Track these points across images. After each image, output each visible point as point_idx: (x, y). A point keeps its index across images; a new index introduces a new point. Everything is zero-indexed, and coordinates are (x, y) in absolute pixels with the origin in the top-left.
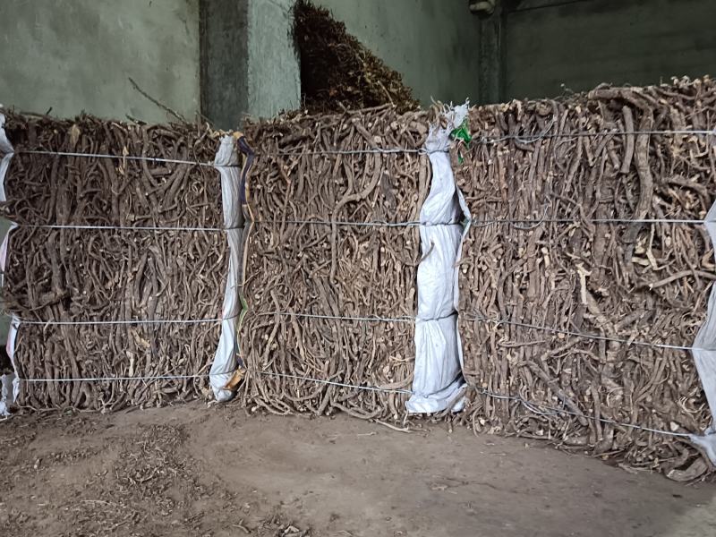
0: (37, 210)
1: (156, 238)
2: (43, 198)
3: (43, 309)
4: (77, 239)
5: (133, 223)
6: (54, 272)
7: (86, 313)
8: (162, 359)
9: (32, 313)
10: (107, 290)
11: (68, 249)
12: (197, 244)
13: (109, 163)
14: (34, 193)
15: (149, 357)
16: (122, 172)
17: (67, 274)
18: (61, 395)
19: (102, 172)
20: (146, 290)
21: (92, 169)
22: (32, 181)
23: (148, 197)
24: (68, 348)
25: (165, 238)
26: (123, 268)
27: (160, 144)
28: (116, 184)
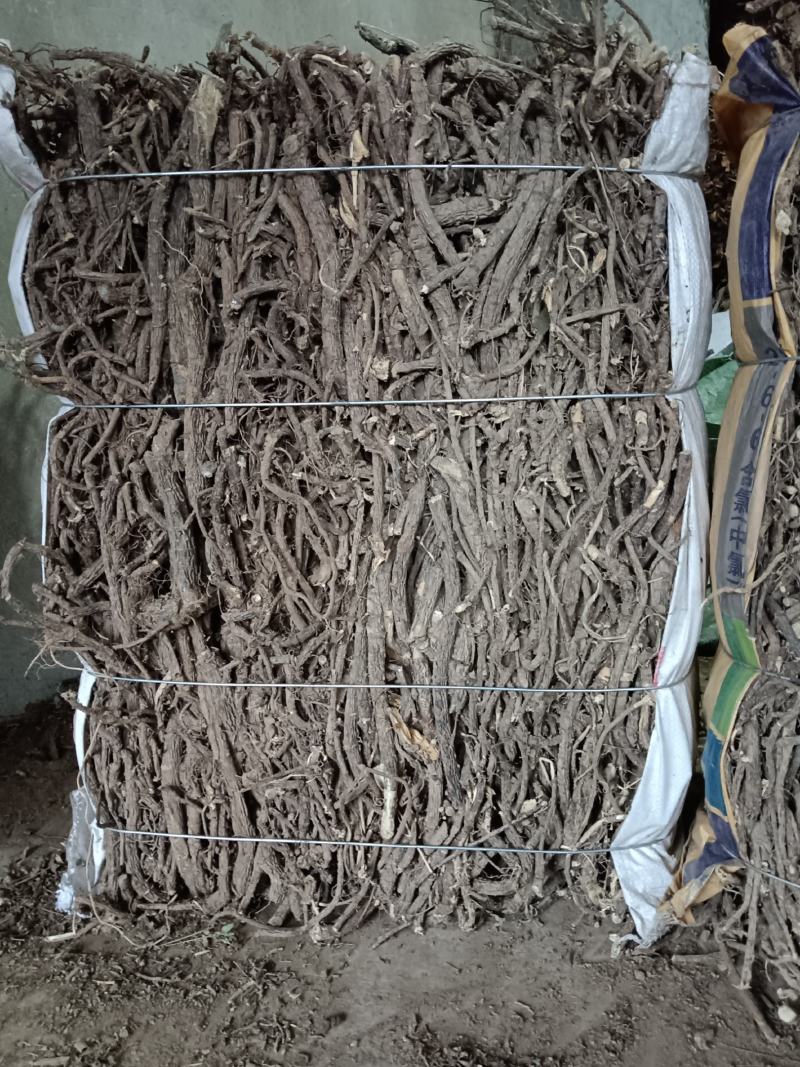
0: (117, 358)
1: (454, 431)
2: (130, 320)
3: (151, 645)
4: (230, 441)
5: (384, 385)
6: (173, 541)
7: (262, 656)
8: (474, 795)
10: (315, 589)
11: (208, 474)
12: (580, 447)
13: (310, 190)
14: (105, 306)
15: (435, 790)
16: (349, 220)
17: (208, 545)
19: (289, 225)
20: (425, 589)
21: (262, 216)
22: (95, 269)
23: (426, 297)
25: (480, 431)
26: (358, 525)
28: (331, 260)
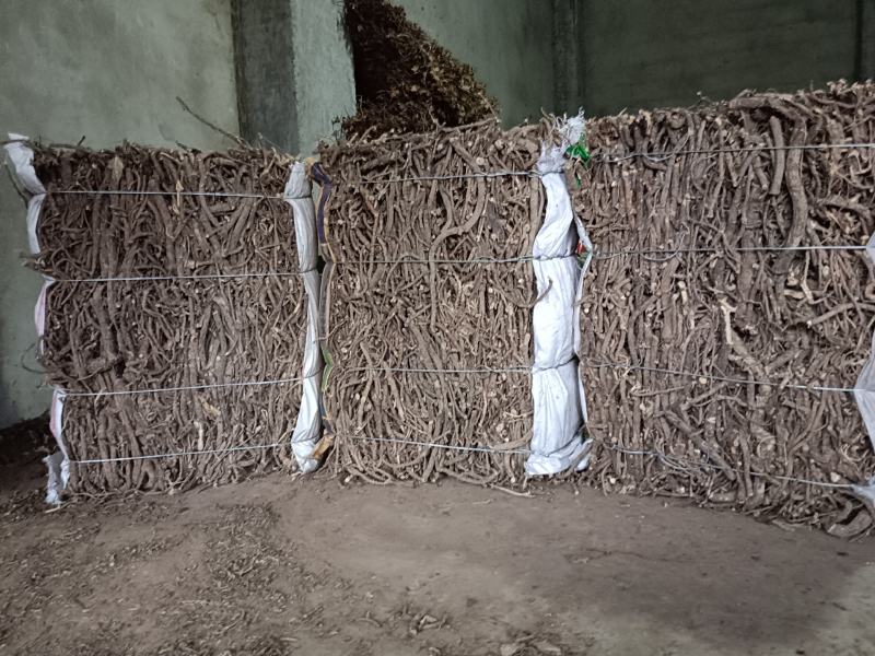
0: (78, 261)
1: (222, 287)
2: (84, 246)
3: (93, 379)
4: (128, 293)
5: (192, 271)
6: (103, 334)
7: (144, 380)
8: (235, 427)
9: (80, 383)
10: (166, 351)
11: (118, 306)
12: (269, 292)
13: (160, 201)
14: (73, 241)
15: (220, 427)
16: (176, 211)
17: (118, 335)
18: (120, 477)
19: (152, 211)
20: (213, 348)
21: (141, 209)
22: (70, 227)
23: (208, 240)
24: (125, 422)
25: (232, 287)
26: (184, 324)
27: (219, 176)
28: (169, 226)
